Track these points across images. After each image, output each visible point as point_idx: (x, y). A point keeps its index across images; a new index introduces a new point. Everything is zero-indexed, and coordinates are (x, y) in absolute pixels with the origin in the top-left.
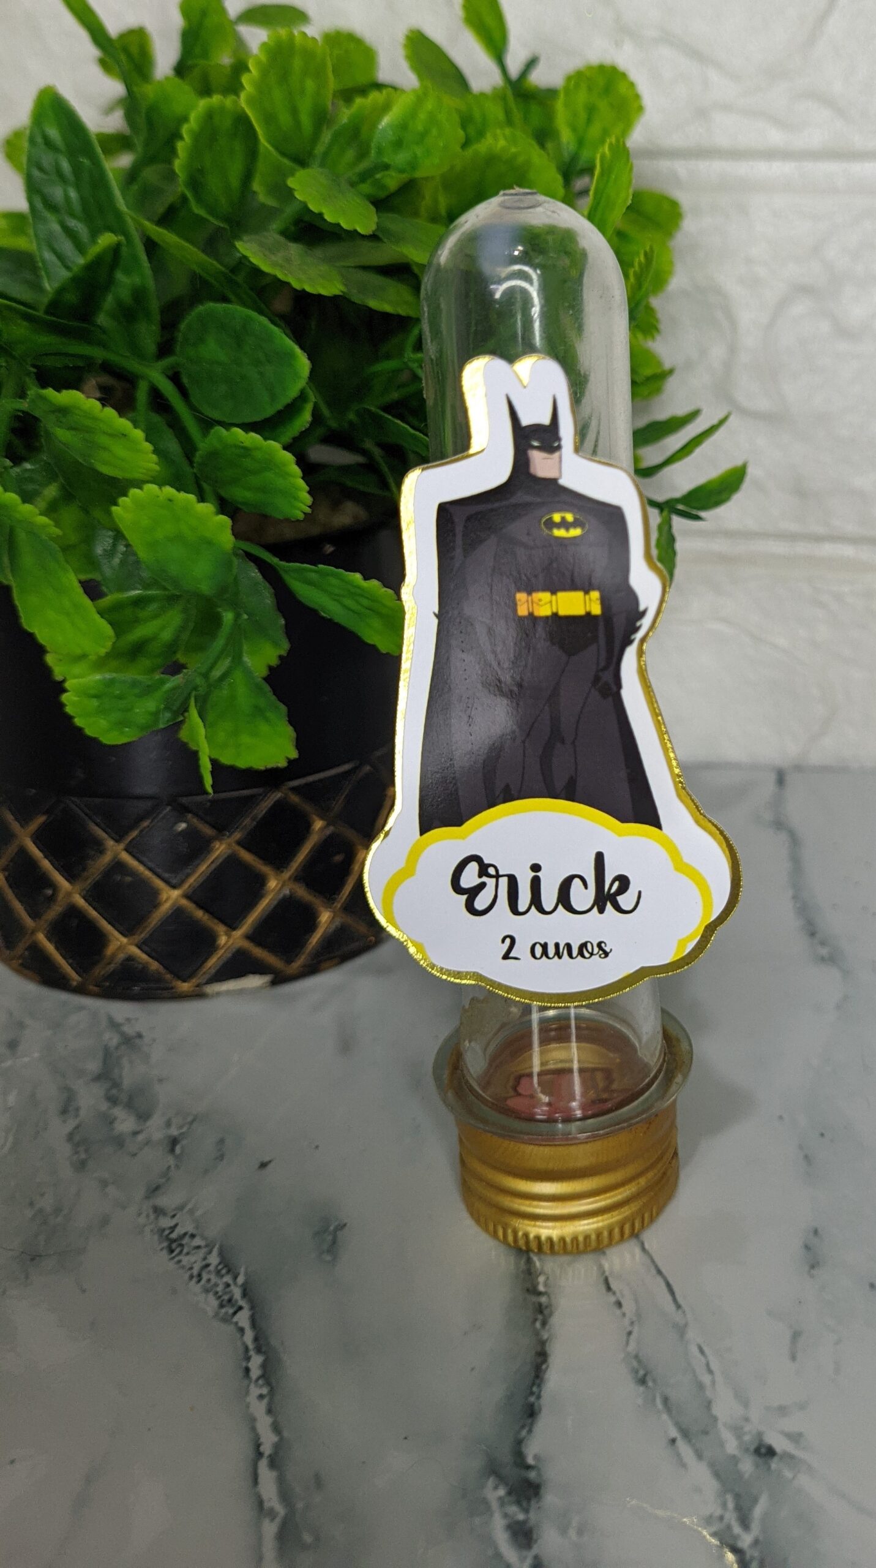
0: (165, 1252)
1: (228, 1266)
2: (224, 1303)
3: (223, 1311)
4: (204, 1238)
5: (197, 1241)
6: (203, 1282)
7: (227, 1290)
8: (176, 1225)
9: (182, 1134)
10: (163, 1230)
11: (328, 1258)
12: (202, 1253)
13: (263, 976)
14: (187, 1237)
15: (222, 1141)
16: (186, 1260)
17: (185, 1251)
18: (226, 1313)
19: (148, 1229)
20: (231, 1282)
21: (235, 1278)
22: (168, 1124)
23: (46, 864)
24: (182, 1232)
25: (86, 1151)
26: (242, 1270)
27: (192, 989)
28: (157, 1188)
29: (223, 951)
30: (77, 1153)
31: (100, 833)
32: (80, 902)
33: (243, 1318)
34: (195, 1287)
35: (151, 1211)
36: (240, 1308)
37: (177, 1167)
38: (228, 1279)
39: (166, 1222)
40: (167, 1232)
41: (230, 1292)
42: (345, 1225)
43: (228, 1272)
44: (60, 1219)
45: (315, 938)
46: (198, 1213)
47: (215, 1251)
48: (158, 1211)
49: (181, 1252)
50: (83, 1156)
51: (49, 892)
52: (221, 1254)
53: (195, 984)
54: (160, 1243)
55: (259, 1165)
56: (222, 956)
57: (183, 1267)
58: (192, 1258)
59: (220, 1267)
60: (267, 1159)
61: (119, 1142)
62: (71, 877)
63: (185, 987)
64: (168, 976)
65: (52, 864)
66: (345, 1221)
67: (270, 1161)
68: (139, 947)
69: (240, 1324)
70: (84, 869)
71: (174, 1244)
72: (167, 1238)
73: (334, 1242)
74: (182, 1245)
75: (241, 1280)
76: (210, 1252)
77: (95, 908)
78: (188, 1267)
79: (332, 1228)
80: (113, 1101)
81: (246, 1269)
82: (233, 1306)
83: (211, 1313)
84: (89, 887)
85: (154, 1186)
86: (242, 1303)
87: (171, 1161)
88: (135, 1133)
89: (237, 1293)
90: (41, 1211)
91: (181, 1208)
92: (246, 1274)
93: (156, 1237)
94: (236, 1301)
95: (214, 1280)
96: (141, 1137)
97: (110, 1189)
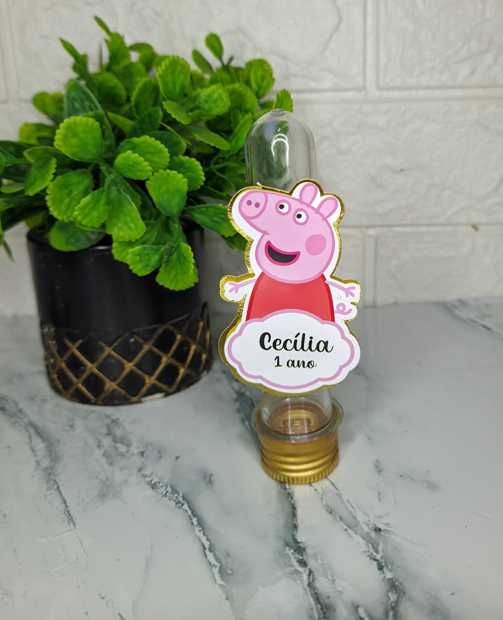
0: (151, 489)
1: (174, 491)
2: (177, 503)
3: (178, 505)
4: (163, 483)
5: (161, 484)
6: (168, 496)
8: (152, 480)
9: (144, 450)
11: (210, 485)
12: (164, 488)
13: (162, 393)
14: (157, 483)
15: (160, 451)
16: (159, 491)
17: (158, 487)
21: (179, 494)
22: (139, 447)
23: (82, 357)
24: (155, 482)
25: (111, 458)
26: (180, 492)
29: (147, 385)
30: (108, 460)
31: (102, 344)
32: (96, 371)
33: (186, 507)
34: (165, 499)
35: (142, 476)
36: (184, 504)
37: (146, 461)
38: (176, 495)
39: (148, 479)
40: (149, 482)
41: (178, 499)
43: (176, 493)
44: (109, 482)
45: (179, 378)
46: (159, 475)
47: (169, 487)
48: (144, 476)
49: (157, 488)
50: (111, 460)
51: (83, 368)
52: (171, 487)
53: (138, 398)
54: (148, 486)
55: (176, 458)
56: (147, 387)
57: (159, 493)
58: (161, 490)
59: (172, 491)
60: (178, 455)
61: (123, 455)
62: (92, 362)
63: (134, 399)
64: (128, 396)
65: (84, 357)
66: (212, 473)
68: (118, 386)
69: (185, 509)
70: (97, 358)
71: (153, 486)
72: (150, 484)
73: (210, 480)
74: (156, 486)
75: (181, 495)
76: (167, 487)
77: (101, 372)
78: (161, 492)
79: (208, 475)
80: (116, 441)
81: (182, 491)
82: (181, 503)
83: (174, 506)
84: (99, 365)
85: (140, 468)
86: (183, 502)
87: (143, 459)
88: (127, 451)
89: (181, 499)
90: (101, 480)
91: (152, 474)
92: (182, 493)
93: (146, 484)
95: (171, 496)
96: (130, 452)
97: (124, 470)
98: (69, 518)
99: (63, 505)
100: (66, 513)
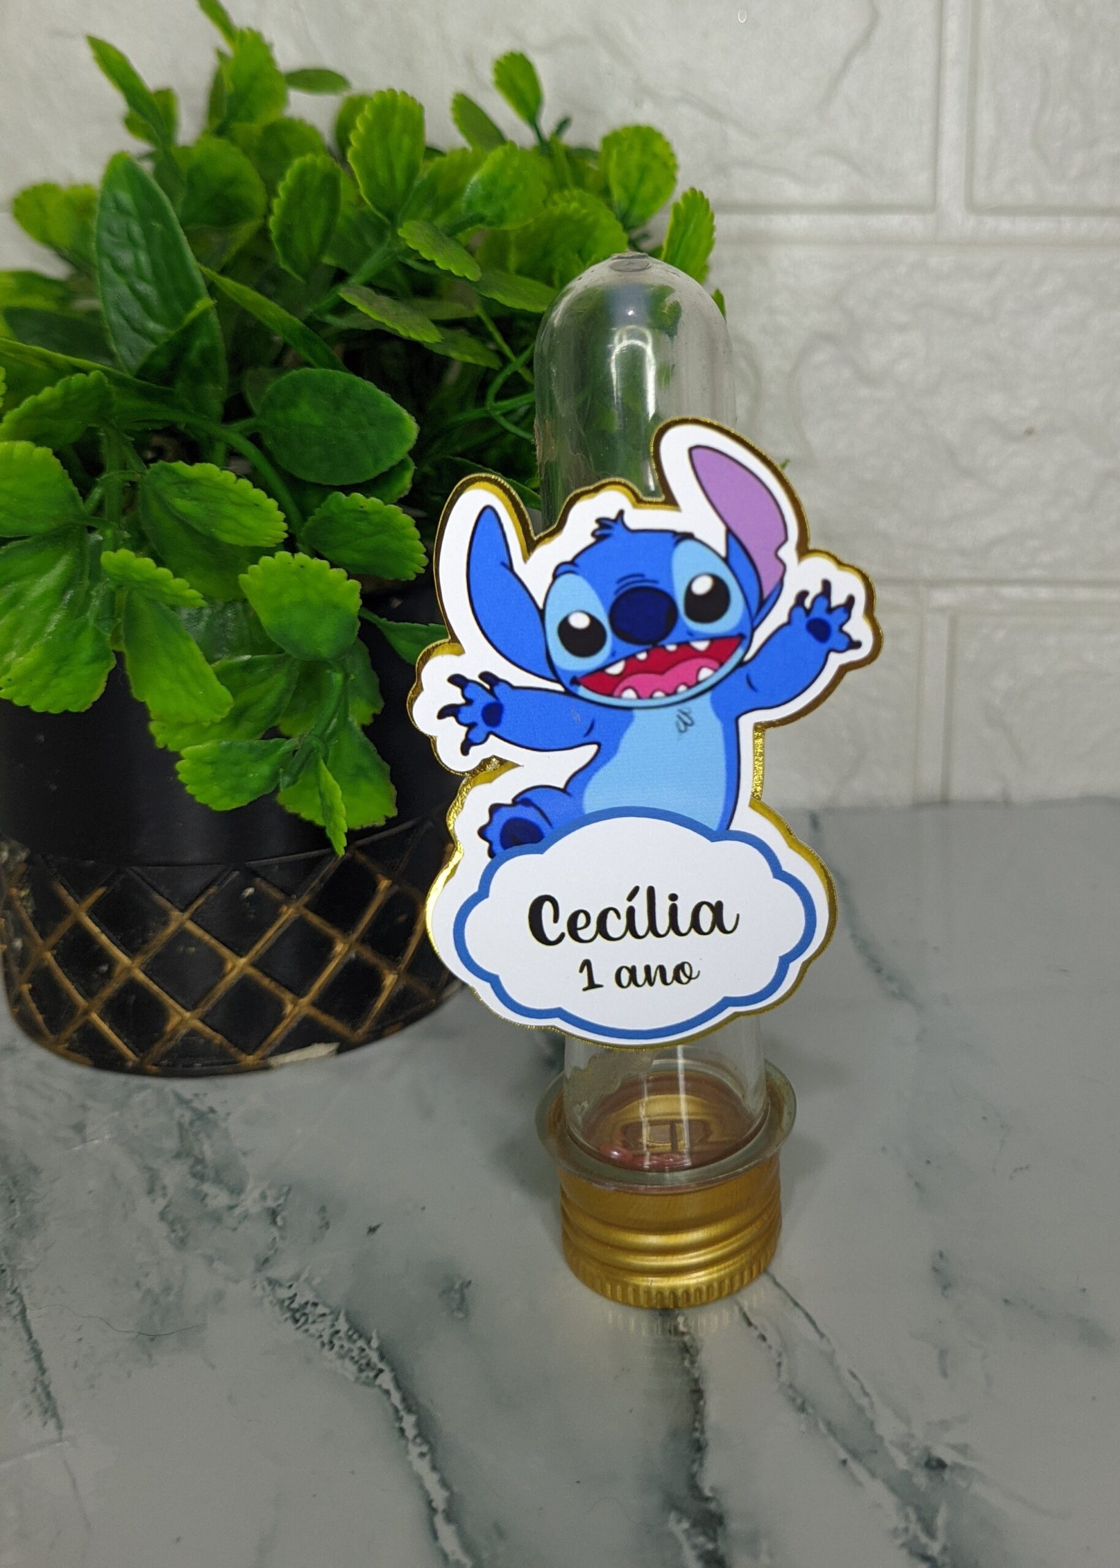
0: (290, 1322)
1: (358, 1331)
2: (363, 1367)
3: (364, 1374)
4: (326, 1305)
5: (321, 1309)
6: (336, 1348)
7: (363, 1354)
8: (295, 1295)
9: (279, 1205)
10: (283, 1301)
11: (461, 1315)
12: (328, 1320)
13: (329, 1044)
14: (309, 1306)
15: (323, 1209)
16: (313, 1329)
17: (310, 1320)
18: (367, 1377)
19: (266, 1301)
20: (365, 1346)
21: (369, 1342)
22: (263, 1197)
23: (104, 939)
24: (303, 1301)
25: (183, 1228)
26: (374, 1334)
27: (256, 1062)
28: (266, 1260)
29: (289, 1020)
30: (174, 1231)
31: (162, 902)
32: (141, 976)
33: (386, 1380)
34: (331, 1355)
35: (265, 1283)
36: (381, 1371)
37: (283, 1238)
38: (361, 1343)
39: (284, 1293)
40: (287, 1303)
41: (368, 1355)
42: (470, 1283)
43: (360, 1336)
44: (171, 1298)
45: (380, 1002)
46: (315, 1282)
47: (342, 1318)
48: (273, 1283)
49: (306, 1321)
50: (181, 1234)
51: (104, 968)
52: (348, 1320)
53: (260, 1057)
54: (283, 1314)
55: (367, 1230)
56: (287, 1026)
57: (312, 1336)
58: (320, 1326)
59: (350, 1333)
60: (374, 1225)
61: (216, 1218)
62: (131, 950)
63: (249, 1060)
64: (232, 1050)
65: (109, 938)
66: (469, 1279)
67: (378, 1226)
68: (203, 1021)
69: (385, 1386)
70: (145, 942)
71: (298, 1315)
72: (289, 1308)
73: (463, 1299)
74: (305, 1314)
75: (375, 1343)
76: (337, 1319)
77: (155, 982)
78: (317, 1334)
79: (457, 1286)
80: (201, 1177)
81: (378, 1332)
82: (373, 1369)
83: (352, 1378)
84: (149, 961)
85: (262, 1260)
86: (381, 1366)
87: (275, 1233)
88: (231, 1208)
89: (374, 1357)
90: (149, 1291)
91: (297, 1277)
92: (379, 1337)
93: (277, 1308)
94: (375, 1365)
95: (347, 1345)
96: (237, 1211)
97: (217, 1265)
98: (46, 1404)
99: (33, 1365)
100: (39, 1390)
